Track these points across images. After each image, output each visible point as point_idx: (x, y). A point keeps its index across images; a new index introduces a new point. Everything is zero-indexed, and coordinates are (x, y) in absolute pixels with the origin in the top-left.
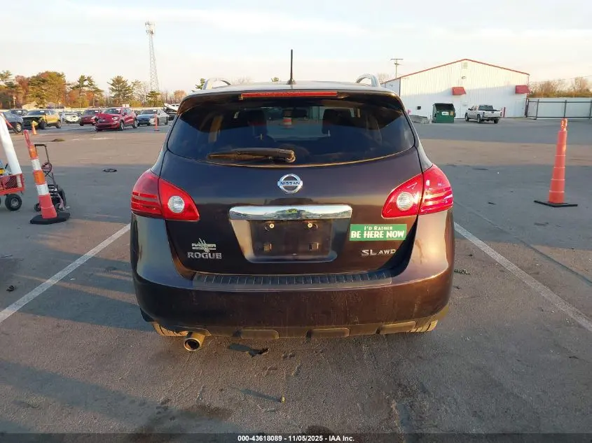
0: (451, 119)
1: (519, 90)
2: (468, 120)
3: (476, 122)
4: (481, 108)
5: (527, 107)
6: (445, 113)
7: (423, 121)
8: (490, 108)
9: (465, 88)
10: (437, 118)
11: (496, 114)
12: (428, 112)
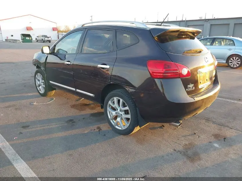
0: (31, 41)
1: (54, 29)
2: (37, 41)
3: (42, 42)
4: (43, 36)
5: (58, 36)
6: (28, 38)
7: (18, 42)
8: (46, 36)
9: (33, 27)
10: (24, 41)
11: (49, 39)
12: (19, 38)
